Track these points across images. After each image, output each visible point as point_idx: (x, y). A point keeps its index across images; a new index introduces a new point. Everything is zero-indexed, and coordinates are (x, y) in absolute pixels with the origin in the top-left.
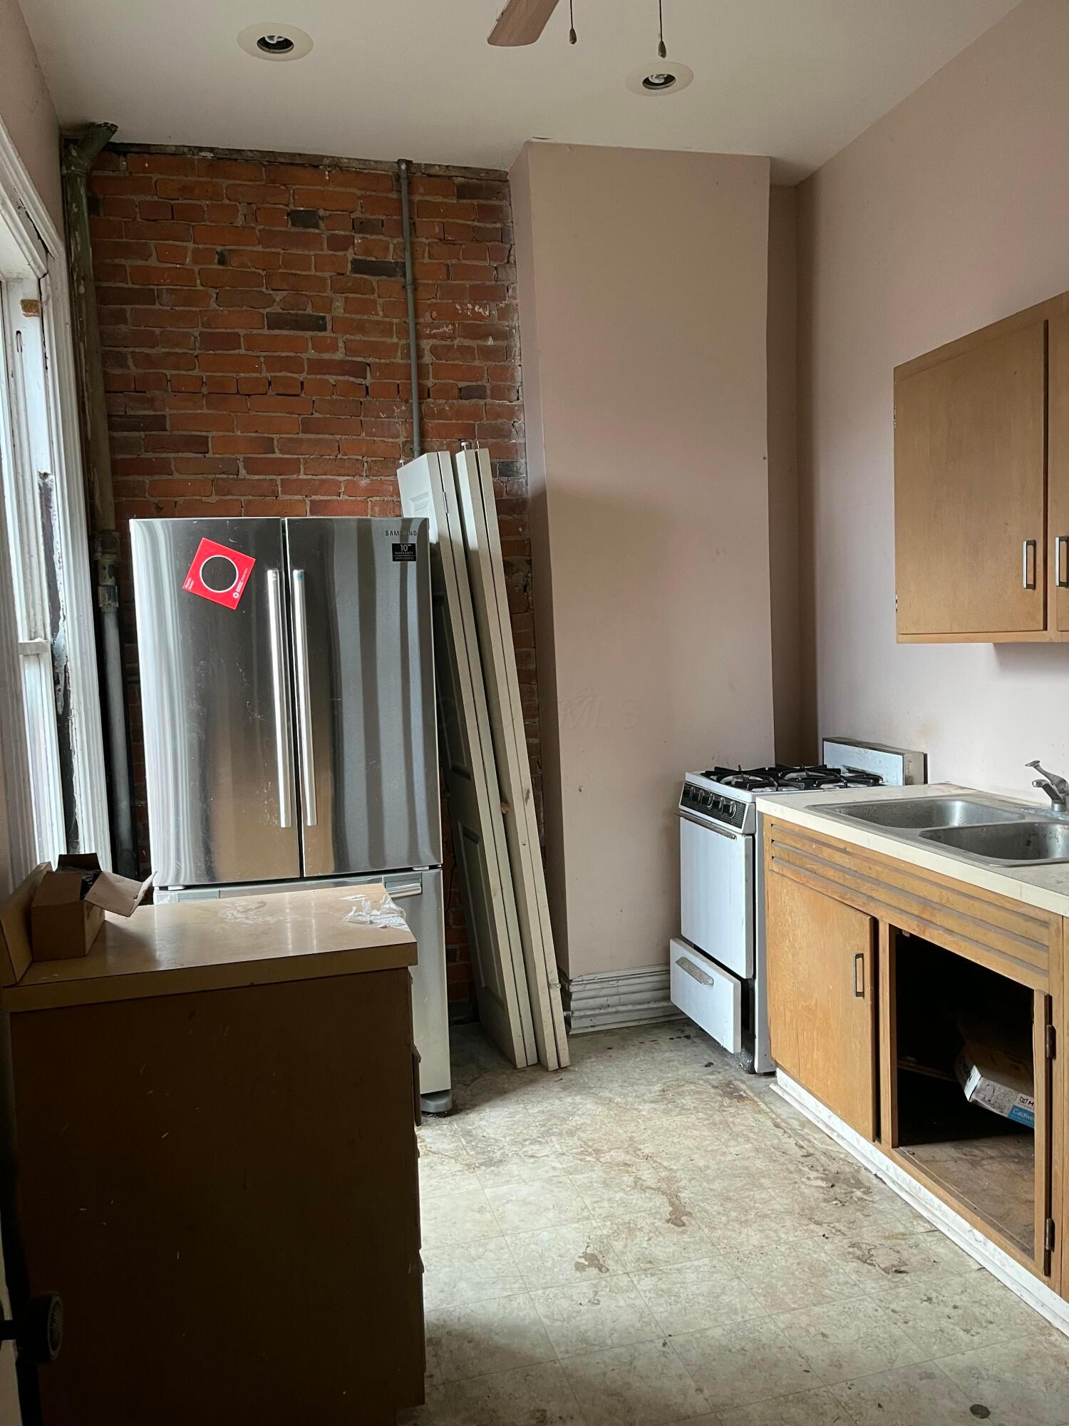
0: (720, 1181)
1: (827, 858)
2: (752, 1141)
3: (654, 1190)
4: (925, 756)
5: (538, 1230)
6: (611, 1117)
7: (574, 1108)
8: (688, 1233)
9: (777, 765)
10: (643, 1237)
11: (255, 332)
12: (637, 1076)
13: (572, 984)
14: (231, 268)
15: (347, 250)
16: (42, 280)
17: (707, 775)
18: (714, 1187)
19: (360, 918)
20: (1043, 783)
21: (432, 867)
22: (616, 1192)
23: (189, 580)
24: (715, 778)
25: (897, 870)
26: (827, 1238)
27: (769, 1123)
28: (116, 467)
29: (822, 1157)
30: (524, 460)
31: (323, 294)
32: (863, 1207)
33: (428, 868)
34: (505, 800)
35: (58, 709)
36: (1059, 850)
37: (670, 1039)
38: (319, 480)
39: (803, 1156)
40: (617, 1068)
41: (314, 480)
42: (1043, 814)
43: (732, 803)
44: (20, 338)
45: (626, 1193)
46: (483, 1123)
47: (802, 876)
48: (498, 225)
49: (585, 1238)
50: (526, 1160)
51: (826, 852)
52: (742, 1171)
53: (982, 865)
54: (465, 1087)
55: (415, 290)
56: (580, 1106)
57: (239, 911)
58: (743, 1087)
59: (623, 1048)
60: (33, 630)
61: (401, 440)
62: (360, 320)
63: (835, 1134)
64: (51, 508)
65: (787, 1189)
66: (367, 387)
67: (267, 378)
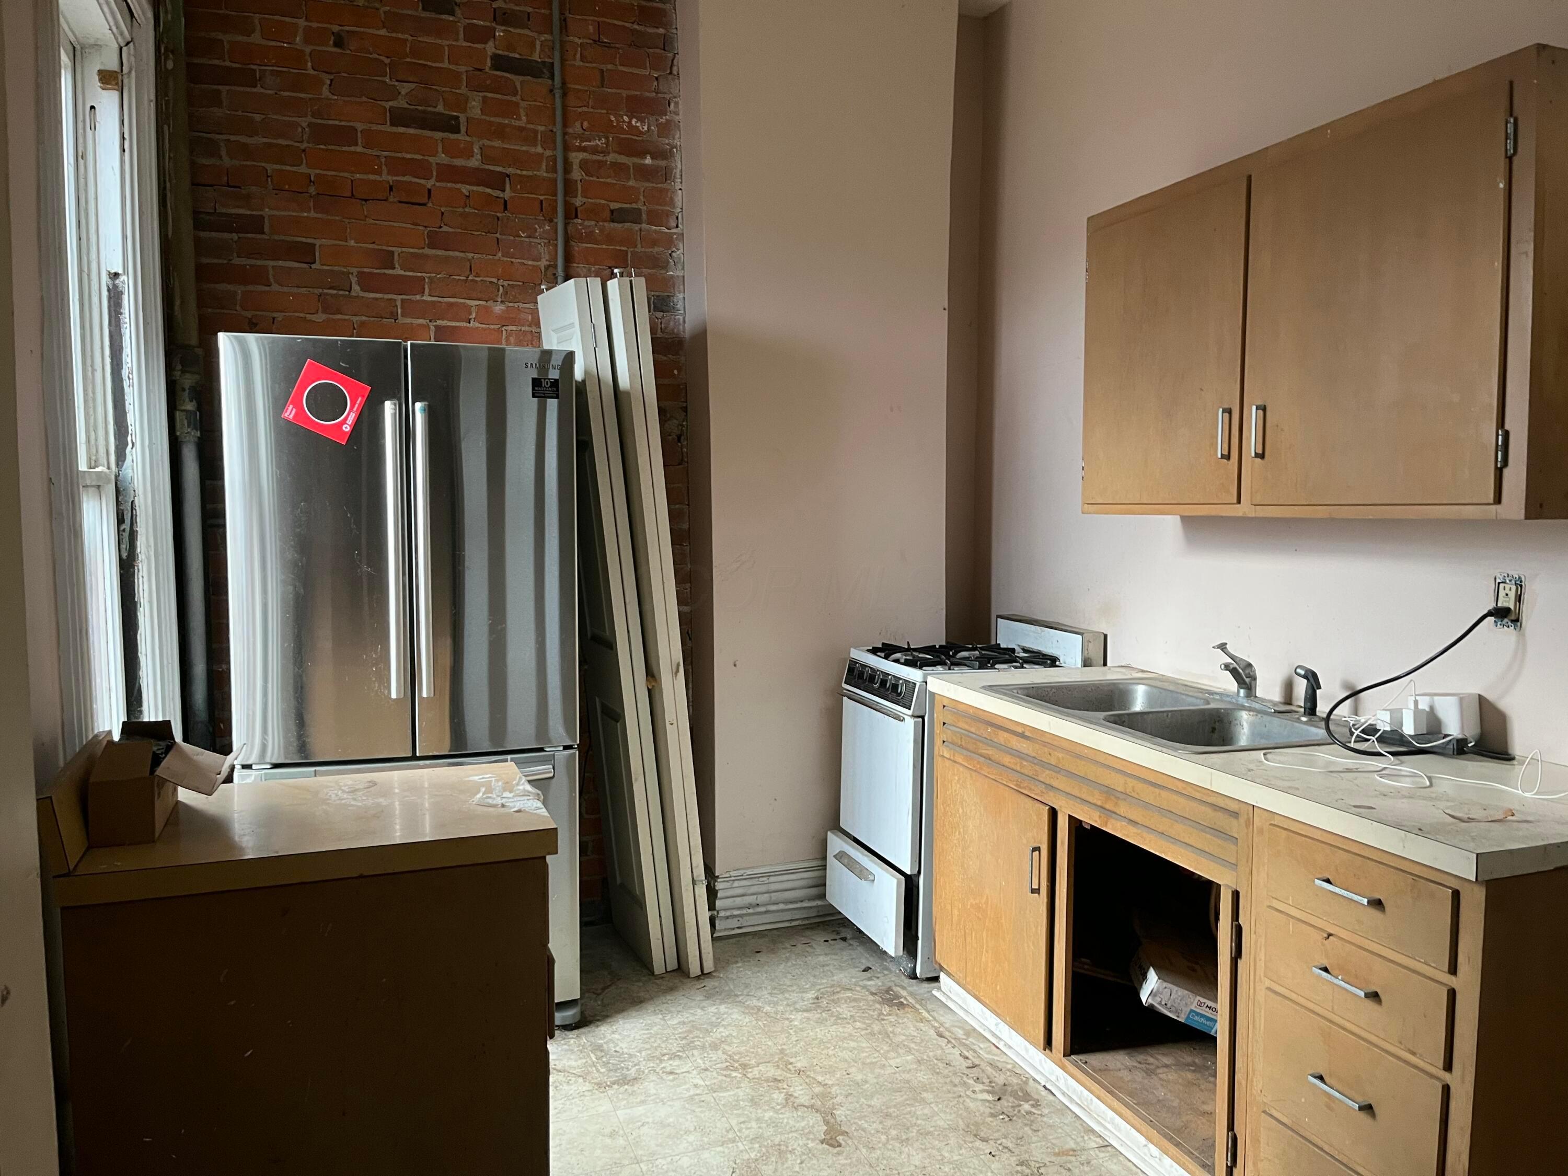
0: (879, 1097)
1: (1003, 743)
2: (913, 1052)
3: (807, 1107)
4: (1105, 636)
5: (678, 1155)
6: (760, 1028)
7: (718, 1019)
8: (844, 1154)
9: (947, 642)
10: (794, 1160)
11: (374, 127)
12: (788, 983)
13: (719, 880)
14: (348, 52)
15: (486, 43)
16: (124, 49)
17: (874, 651)
18: (873, 1103)
19: (490, 801)
20: (1231, 667)
21: (566, 748)
22: (765, 1111)
23: (290, 408)
24: (883, 655)
25: (1079, 757)
26: (993, 1156)
27: (932, 1032)
28: (202, 273)
29: (988, 1068)
30: (682, 294)
31: (457, 91)
32: (1032, 1121)
33: (561, 748)
34: (651, 673)
35: (122, 553)
36: (1244, 738)
37: (825, 941)
38: (446, 303)
39: (968, 1068)
40: (766, 973)
41: (440, 302)
42: (1228, 699)
43: (901, 682)
44: (95, 113)
45: (776, 1112)
46: (616, 1036)
47: (976, 762)
48: (661, 31)
49: (731, 1163)
50: (665, 1077)
51: (1003, 737)
52: (902, 1084)
53: (1170, 752)
54: (595, 996)
55: (564, 95)
56: (725, 1016)
57: (344, 791)
58: (904, 993)
59: (773, 951)
60: (94, 458)
61: (543, 263)
62: (500, 124)
63: (1002, 1043)
64: (121, 314)
65: (951, 1104)
66: (505, 202)
67: (389, 182)
